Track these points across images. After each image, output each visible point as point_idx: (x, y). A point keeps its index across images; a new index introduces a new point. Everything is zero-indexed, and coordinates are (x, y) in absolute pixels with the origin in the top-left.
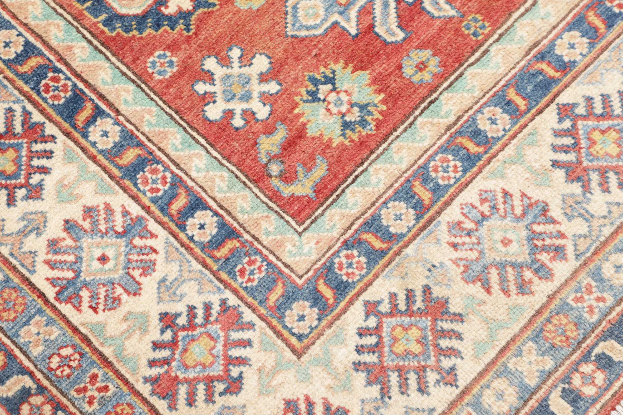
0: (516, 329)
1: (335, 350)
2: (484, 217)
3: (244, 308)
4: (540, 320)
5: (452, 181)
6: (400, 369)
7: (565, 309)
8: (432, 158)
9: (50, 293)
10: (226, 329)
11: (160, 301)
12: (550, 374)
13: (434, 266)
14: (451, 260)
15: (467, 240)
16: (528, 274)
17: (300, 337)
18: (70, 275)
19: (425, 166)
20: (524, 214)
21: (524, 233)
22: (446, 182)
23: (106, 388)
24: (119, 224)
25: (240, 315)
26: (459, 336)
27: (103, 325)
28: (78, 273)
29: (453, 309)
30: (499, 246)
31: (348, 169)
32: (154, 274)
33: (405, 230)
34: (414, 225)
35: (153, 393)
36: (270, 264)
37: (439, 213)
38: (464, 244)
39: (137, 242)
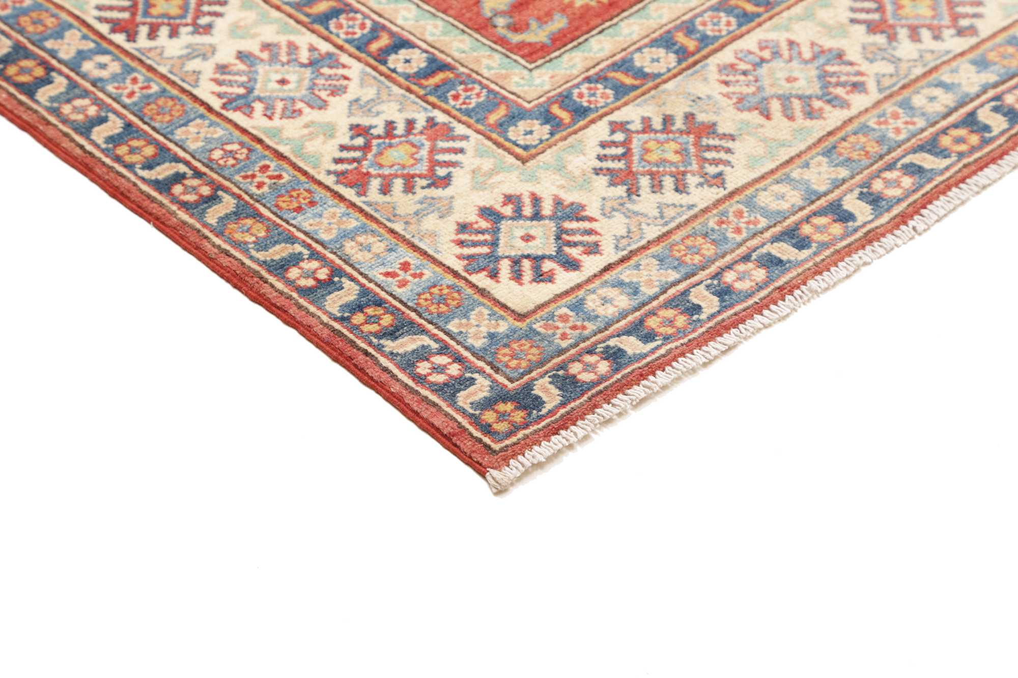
0: (803, 147)
1: (570, 158)
2: (763, 60)
3: (455, 124)
4: (832, 140)
5: (724, 33)
6: (652, 175)
7: (864, 129)
8: (700, 15)
9: (216, 104)
10: (433, 139)
11: (350, 114)
12: (844, 181)
13: (699, 98)
14: (721, 93)
15: (742, 78)
16: (817, 104)
17: (526, 148)
18: (242, 91)
19: (692, 21)
20: (814, 58)
21: (814, 73)
22: (717, 34)
23: (279, 177)
24: (304, 56)
25: (451, 129)
26: (728, 151)
27: (280, 130)
28: (250, 91)
29: (720, 130)
30: (783, 83)
31: (592, 23)
32: (344, 96)
33: (663, 70)
34: (675, 67)
35: (338, 182)
36: (490, 91)
37: (706, 57)
38: (738, 81)
39: (326, 71)
